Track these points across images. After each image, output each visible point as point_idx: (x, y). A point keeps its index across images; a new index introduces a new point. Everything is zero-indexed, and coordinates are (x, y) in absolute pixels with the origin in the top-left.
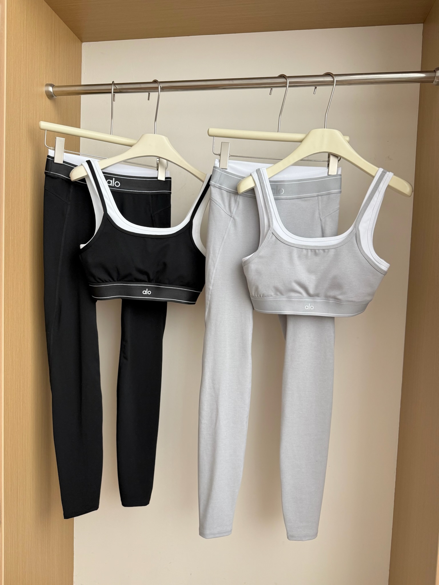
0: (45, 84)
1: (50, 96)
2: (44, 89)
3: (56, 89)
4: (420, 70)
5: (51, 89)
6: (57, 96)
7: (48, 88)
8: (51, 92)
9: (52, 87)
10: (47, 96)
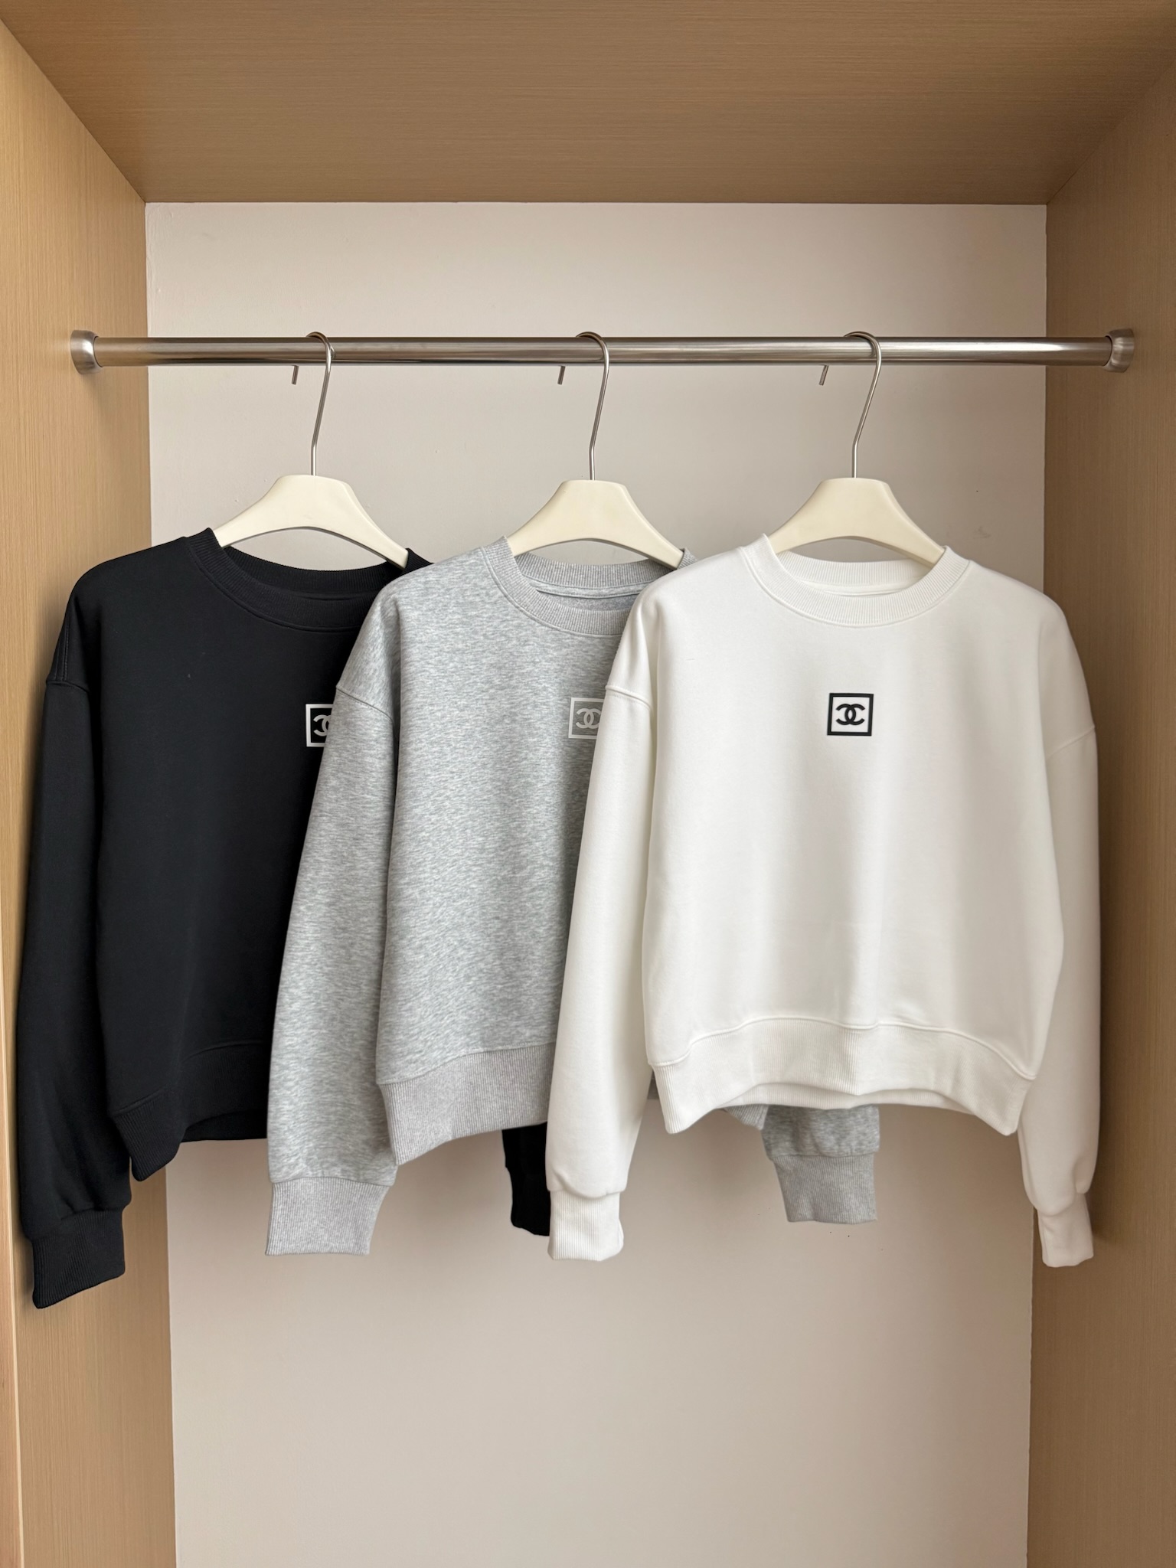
0: (69, 334)
1: (84, 365)
2: (71, 346)
3: (103, 348)
4: (1045, 336)
5: (88, 347)
6: (104, 367)
7: (82, 346)
8: (88, 355)
9: (91, 342)
10: (76, 363)
